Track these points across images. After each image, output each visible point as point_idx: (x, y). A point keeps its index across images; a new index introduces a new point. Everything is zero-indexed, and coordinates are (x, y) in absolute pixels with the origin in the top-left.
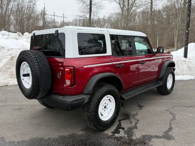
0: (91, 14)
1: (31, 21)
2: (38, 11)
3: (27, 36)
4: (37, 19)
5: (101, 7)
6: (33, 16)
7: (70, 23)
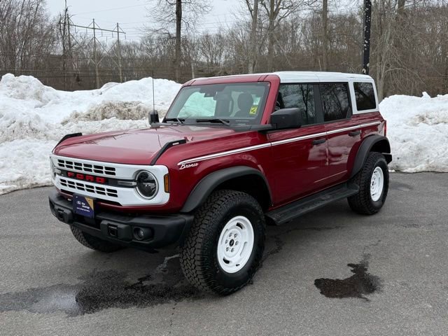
0: (180, 25)
1: (34, 42)
2: (51, 19)
3: (8, 83)
4: (47, 37)
5: (203, 9)
6: (38, 30)
7: (135, 45)
